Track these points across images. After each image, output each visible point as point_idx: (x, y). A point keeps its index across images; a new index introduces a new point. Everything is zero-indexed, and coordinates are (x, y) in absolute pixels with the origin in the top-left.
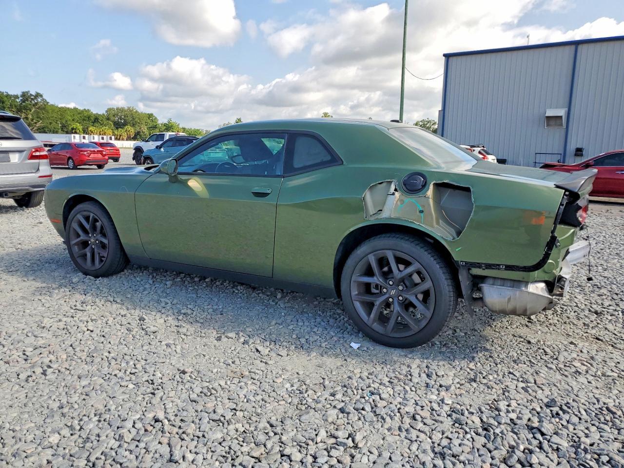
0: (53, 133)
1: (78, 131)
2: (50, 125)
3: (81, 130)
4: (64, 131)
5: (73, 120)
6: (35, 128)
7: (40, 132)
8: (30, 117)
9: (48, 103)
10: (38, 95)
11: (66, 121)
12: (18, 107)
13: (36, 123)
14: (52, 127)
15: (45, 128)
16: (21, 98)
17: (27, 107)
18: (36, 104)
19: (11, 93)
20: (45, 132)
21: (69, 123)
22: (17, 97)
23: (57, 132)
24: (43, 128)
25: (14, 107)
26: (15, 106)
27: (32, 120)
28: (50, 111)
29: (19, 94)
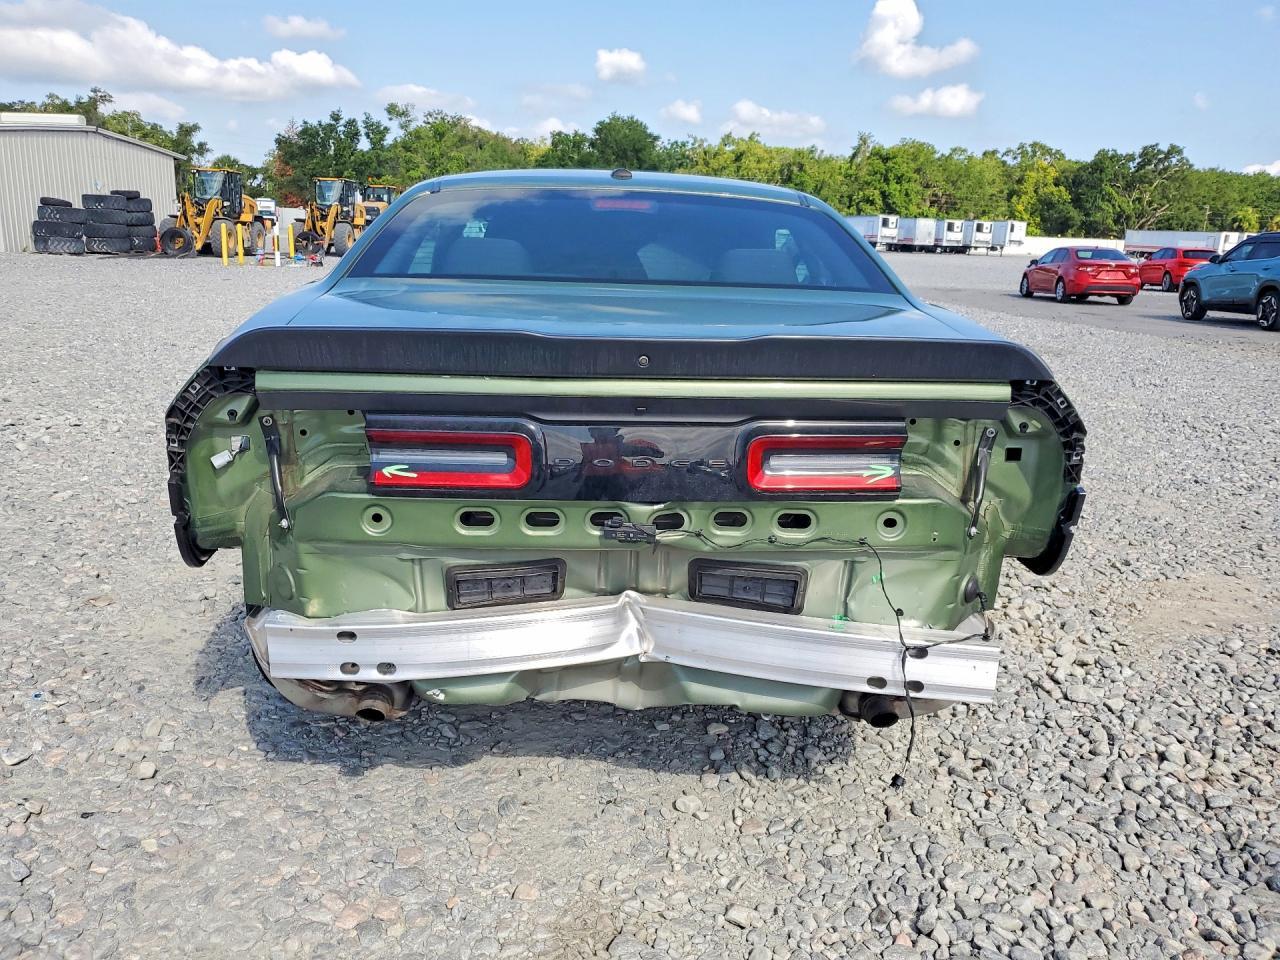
0: (1188, 230)
1: (1245, 225)
2: (1186, 212)
3: (1253, 222)
4: (1215, 226)
5: (1242, 201)
6: (1152, 220)
7: (1159, 229)
8: (1147, 197)
9: (1191, 166)
10: (1174, 150)
11: (1226, 204)
12: (1129, 179)
13: (1155, 209)
14: (1186, 217)
15: (1173, 219)
16: (1138, 160)
17: (1146, 177)
18: (1165, 169)
19: (1122, 151)
20: (1170, 228)
21: (1230, 207)
22: (1131, 158)
23: (1195, 228)
24: (1168, 220)
25: (1120, 178)
26: (1123, 178)
27: (1150, 203)
28: (1195, 183)
29: (1138, 151)
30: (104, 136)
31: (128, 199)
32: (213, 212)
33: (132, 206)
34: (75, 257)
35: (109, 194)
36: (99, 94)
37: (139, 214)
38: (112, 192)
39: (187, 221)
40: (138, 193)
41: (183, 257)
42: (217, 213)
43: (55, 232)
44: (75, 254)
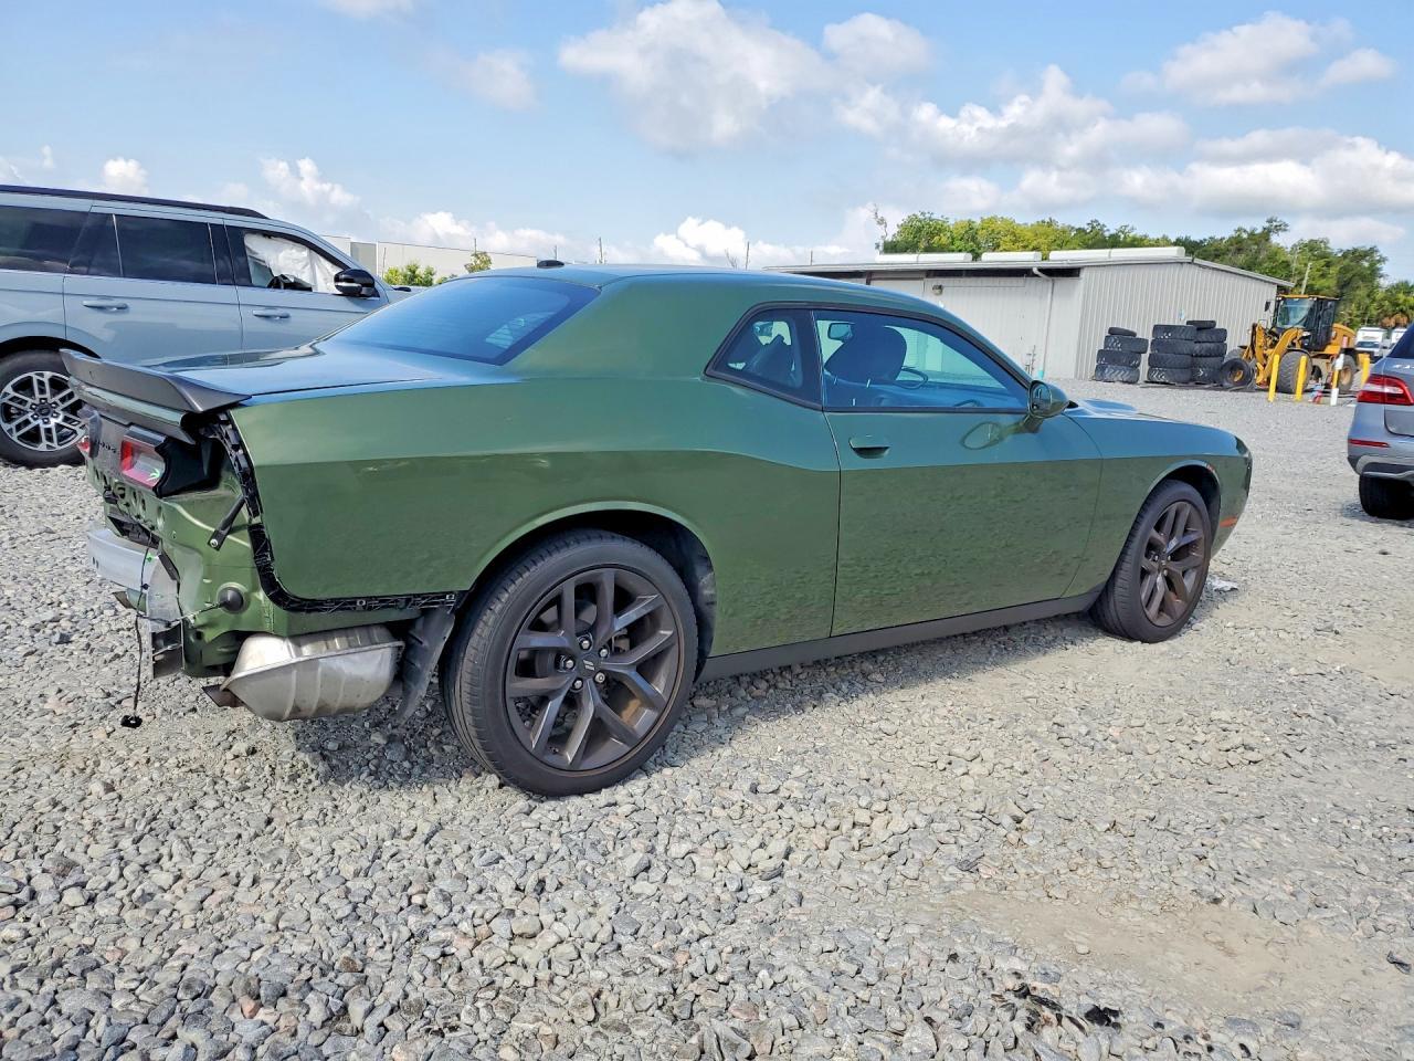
30: (1200, 266)
31: (1199, 329)
32: (1289, 343)
33: (1204, 336)
34: (1126, 385)
35: (1185, 324)
36: (1275, 224)
37: (1208, 344)
38: (1188, 323)
39: (1254, 352)
40: (1213, 323)
41: (1237, 390)
42: (1294, 344)
43: (1114, 360)
44: (1126, 382)
